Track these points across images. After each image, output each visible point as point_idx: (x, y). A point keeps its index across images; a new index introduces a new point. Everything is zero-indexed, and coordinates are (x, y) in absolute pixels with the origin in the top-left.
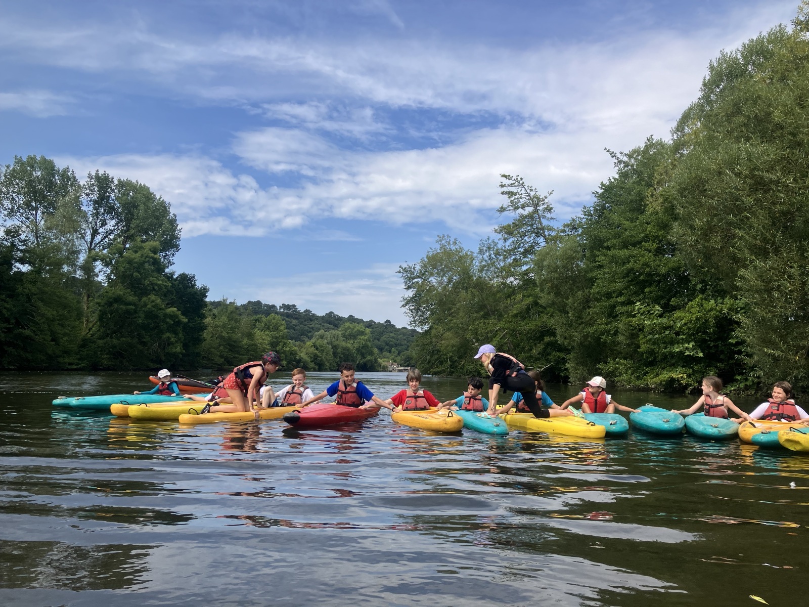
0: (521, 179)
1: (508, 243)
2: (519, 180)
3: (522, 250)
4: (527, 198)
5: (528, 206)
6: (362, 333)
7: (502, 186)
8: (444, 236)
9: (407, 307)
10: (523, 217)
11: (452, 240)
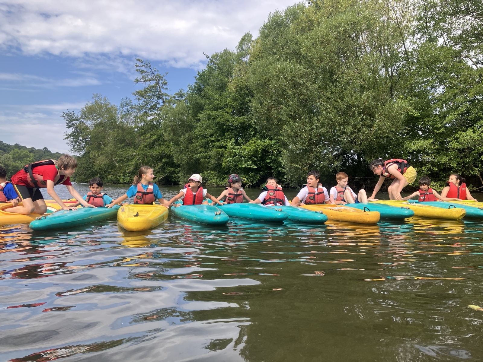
0: (149, 63)
1: (141, 102)
2: (148, 63)
3: (149, 107)
4: (152, 75)
5: (153, 80)
6: (28, 156)
7: (137, 66)
8: (97, 94)
9: (69, 139)
10: (150, 87)
11: (103, 97)
